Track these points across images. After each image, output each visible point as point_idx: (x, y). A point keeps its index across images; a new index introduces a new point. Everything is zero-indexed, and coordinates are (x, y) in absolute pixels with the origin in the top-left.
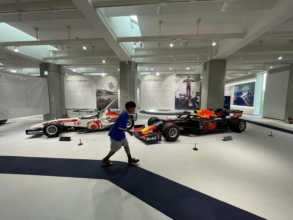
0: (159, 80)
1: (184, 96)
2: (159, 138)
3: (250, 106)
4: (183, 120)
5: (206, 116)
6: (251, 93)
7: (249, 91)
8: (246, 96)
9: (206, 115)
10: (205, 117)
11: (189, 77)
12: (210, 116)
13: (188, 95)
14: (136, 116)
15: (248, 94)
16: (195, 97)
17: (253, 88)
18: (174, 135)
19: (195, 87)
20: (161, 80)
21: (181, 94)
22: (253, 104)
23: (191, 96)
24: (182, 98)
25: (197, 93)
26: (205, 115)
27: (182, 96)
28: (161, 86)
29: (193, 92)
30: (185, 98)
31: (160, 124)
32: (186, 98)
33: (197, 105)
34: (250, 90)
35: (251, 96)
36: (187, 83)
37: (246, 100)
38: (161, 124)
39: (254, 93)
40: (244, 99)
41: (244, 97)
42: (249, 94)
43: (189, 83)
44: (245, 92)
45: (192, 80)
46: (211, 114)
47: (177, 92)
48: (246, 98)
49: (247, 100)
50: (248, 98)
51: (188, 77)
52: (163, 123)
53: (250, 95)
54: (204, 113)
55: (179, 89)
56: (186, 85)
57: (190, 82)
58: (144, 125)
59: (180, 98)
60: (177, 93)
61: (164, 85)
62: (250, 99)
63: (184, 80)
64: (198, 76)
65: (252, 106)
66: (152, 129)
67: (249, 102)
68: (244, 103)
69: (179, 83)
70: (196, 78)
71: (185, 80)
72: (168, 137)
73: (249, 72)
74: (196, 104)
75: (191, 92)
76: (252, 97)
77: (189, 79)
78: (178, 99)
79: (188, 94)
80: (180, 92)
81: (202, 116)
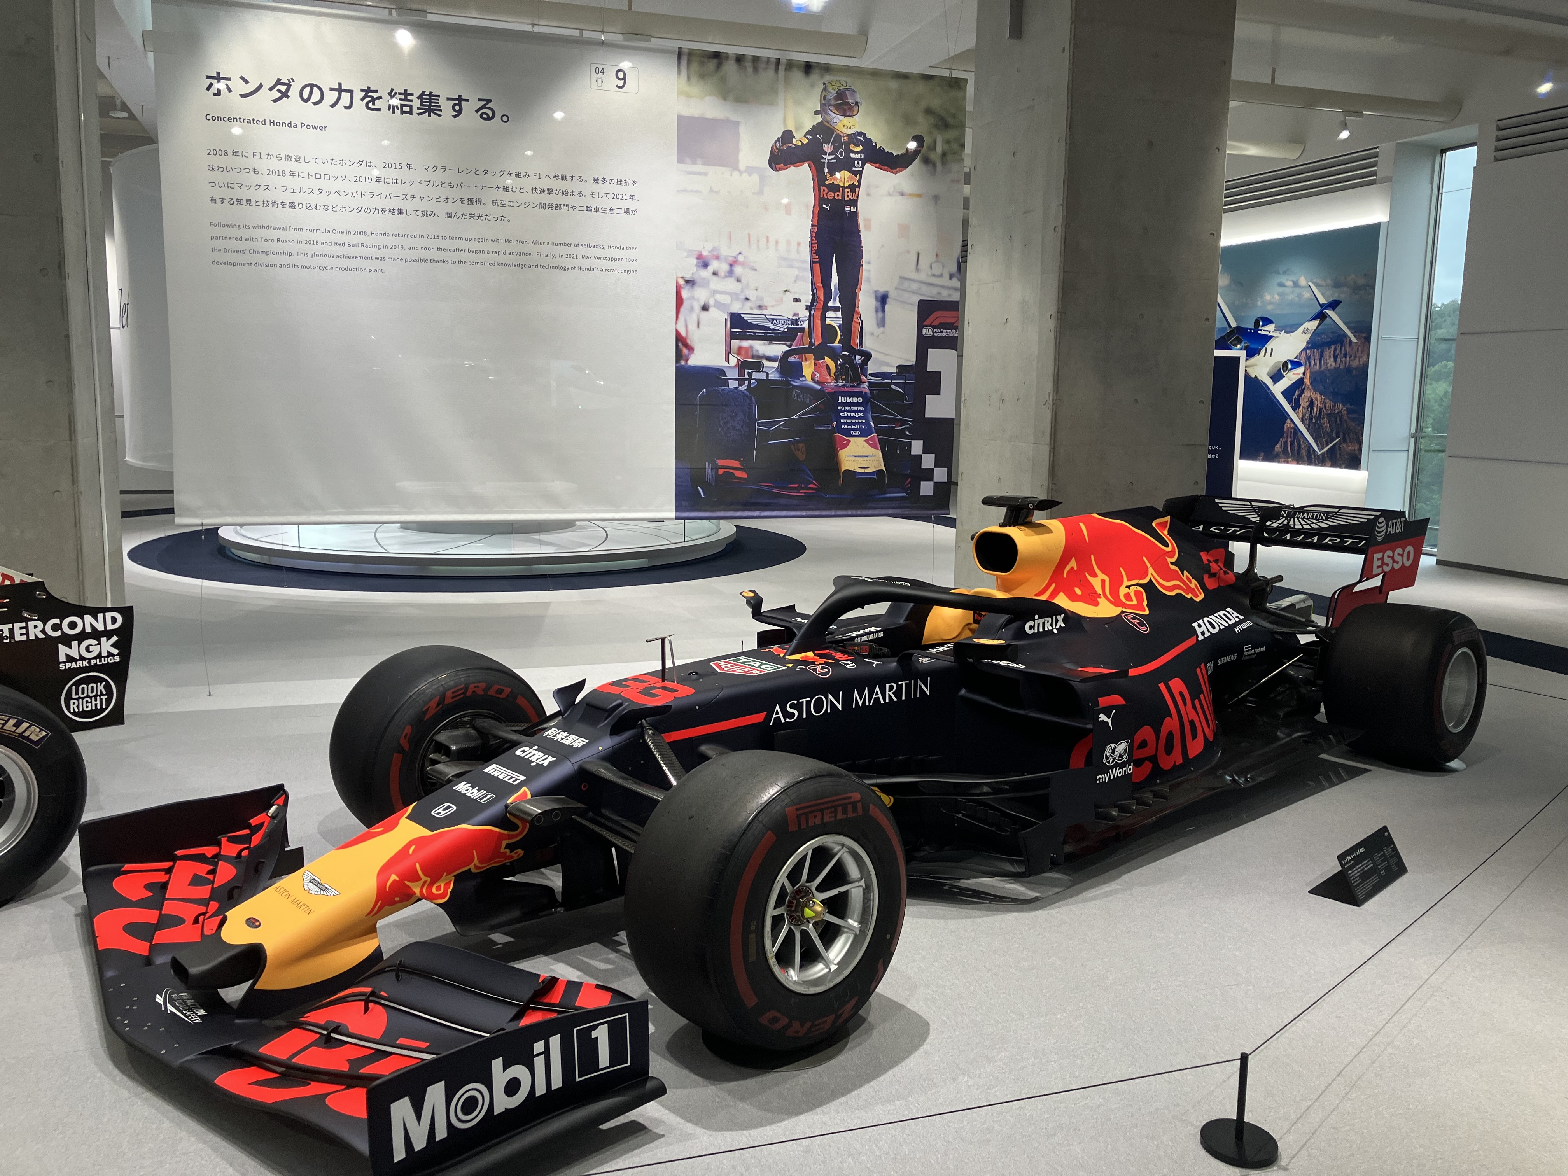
0: (447, 107)
1: (778, 349)
2: (616, 1055)
3: (1334, 459)
4: (881, 680)
5: (1117, 602)
6: (1339, 339)
7: (1321, 316)
8: (1296, 364)
9: (1115, 591)
10: (1105, 610)
11: (845, 107)
12: (1149, 587)
13: (828, 331)
14: (107, 646)
15: (1315, 344)
16: (911, 359)
17: (1356, 289)
18: (828, 942)
19: (903, 230)
20: (486, 112)
21: (747, 311)
22: (1360, 443)
23: (868, 344)
24: (758, 366)
25: (926, 309)
26: (1098, 581)
27: (761, 347)
28: (488, 196)
29: (883, 299)
30: (797, 370)
31: (567, 768)
32: (808, 368)
33: (928, 461)
34: (1333, 305)
35: (1341, 364)
36: (819, 180)
37: (1296, 407)
38: (583, 775)
39: (1364, 331)
40: (1277, 389)
41: (1276, 377)
42: (1328, 344)
43: (841, 177)
44: (1290, 329)
45: (878, 137)
46: (1151, 574)
47: (700, 295)
48: (1299, 383)
49: (1304, 403)
50: (1318, 379)
51: (825, 104)
52: (612, 758)
53: (1329, 353)
54: (1085, 567)
55: (726, 251)
56: (810, 198)
57: (847, 165)
58: (278, 791)
59: (742, 366)
60: (695, 296)
61: (528, 183)
62: (1335, 396)
63: (787, 136)
64: (936, 103)
65: (1354, 462)
66: (434, 871)
67: (1326, 423)
68: (1281, 432)
69: (726, 171)
70: (923, 126)
71: (799, 138)
72: (750, 1000)
73: (1345, 126)
74: (917, 447)
75: (866, 303)
76: (1349, 370)
77: (845, 125)
78: (715, 375)
79: (834, 319)
80: (731, 285)
81: (1073, 598)
